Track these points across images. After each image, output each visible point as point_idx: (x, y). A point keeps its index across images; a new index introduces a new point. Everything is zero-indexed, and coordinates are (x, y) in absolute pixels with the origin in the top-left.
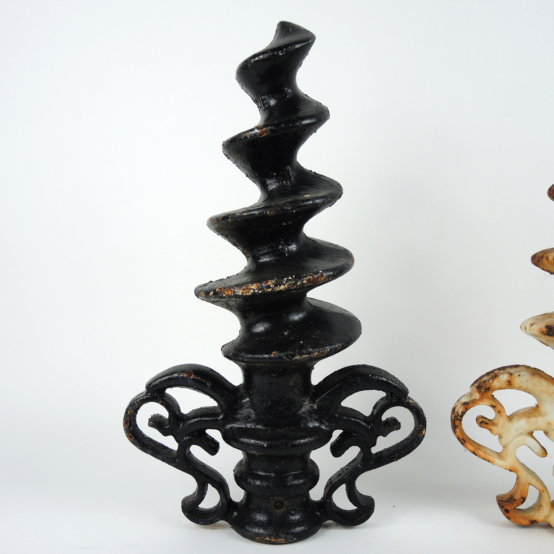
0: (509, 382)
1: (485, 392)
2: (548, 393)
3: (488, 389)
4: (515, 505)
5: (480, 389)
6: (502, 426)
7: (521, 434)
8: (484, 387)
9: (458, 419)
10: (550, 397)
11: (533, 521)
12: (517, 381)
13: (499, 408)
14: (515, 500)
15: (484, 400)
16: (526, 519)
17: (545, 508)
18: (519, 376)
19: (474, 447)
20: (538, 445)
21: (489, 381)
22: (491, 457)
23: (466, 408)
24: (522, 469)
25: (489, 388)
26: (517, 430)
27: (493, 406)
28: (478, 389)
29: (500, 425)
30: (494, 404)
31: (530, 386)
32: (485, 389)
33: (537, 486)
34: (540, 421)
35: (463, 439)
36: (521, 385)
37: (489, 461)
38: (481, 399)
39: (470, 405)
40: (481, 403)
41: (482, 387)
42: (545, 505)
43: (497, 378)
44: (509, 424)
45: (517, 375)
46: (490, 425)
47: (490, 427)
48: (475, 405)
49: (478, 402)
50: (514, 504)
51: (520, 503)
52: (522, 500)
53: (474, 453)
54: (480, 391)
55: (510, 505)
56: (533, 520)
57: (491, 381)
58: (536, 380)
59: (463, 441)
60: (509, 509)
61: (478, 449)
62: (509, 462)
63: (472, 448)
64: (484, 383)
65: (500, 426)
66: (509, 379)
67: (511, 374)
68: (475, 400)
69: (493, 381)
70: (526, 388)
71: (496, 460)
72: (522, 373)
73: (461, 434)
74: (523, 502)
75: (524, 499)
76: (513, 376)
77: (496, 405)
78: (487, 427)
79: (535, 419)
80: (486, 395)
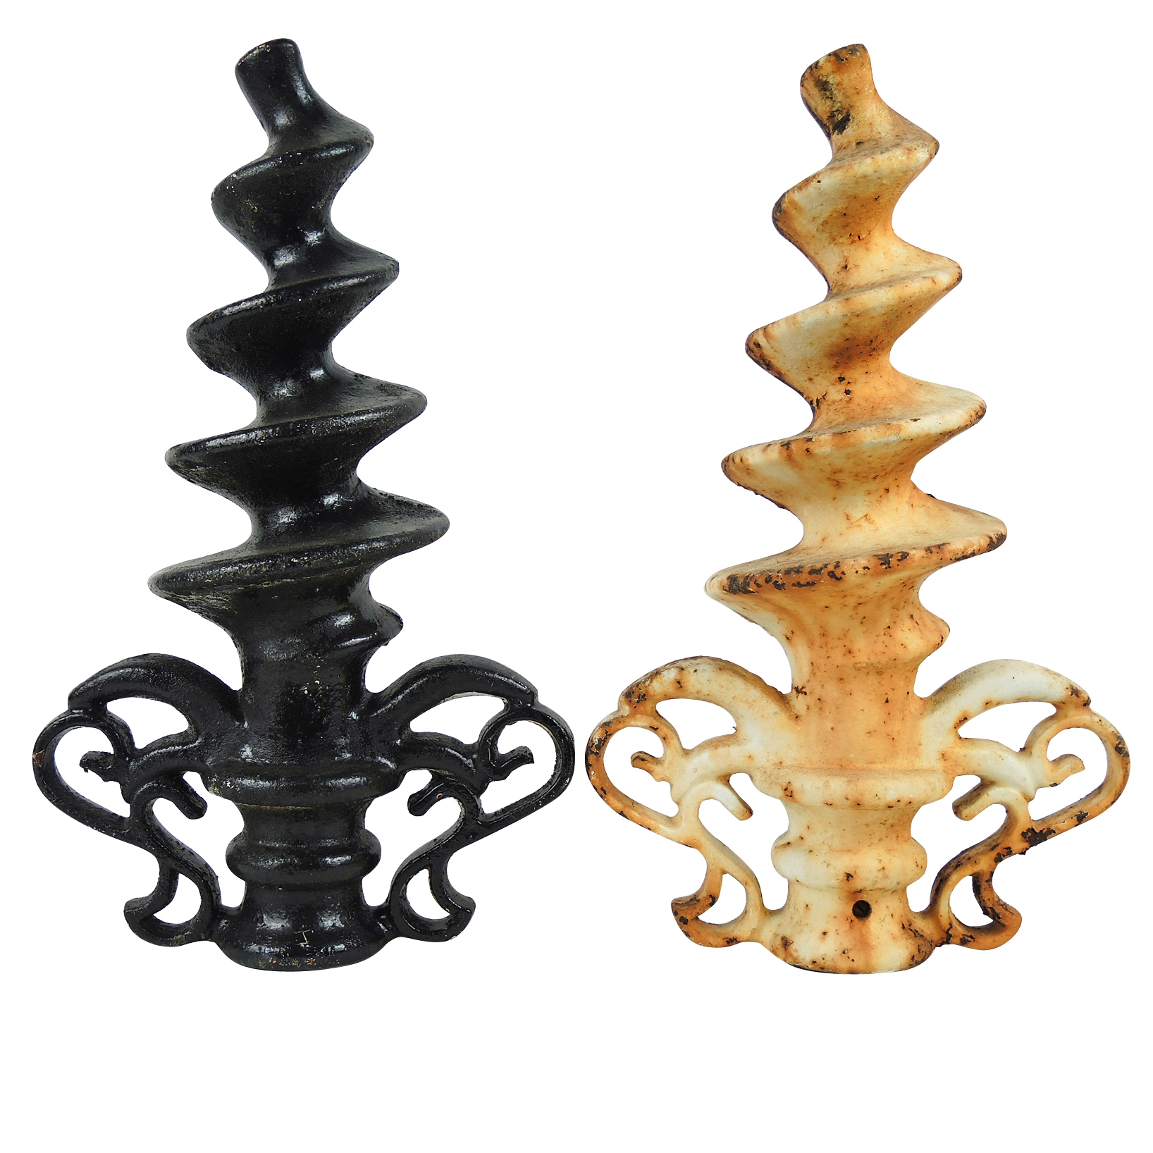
0: (679, 682)
1: (638, 702)
2: (747, 702)
3: (643, 698)
4: (698, 910)
5: (631, 697)
6: (671, 763)
7: (703, 778)
8: (637, 694)
9: (593, 753)
10: (751, 710)
11: (730, 939)
12: (692, 681)
13: (665, 730)
14: (698, 901)
15: (638, 716)
16: (718, 937)
17: (750, 914)
18: (696, 671)
19: (622, 803)
20: (734, 796)
21: (644, 682)
22: (653, 822)
23: (607, 732)
24: (708, 843)
25: (645, 695)
26: (695, 770)
27: (654, 728)
28: (627, 698)
29: (667, 761)
30: (655, 724)
31: (714, 688)
32: (639, 697)
33: (735, 874)
34: (734, 754)
35: (602, 789)
36: (699, 687)
37: (649, 829)
38: (633, 715)
39: (613, 726)
40: (633, 723)
41: (633, 692)
42: (751, 910)
43: (658, 676)
44: (683, 761)
45: (692, 670)
46: (649, 762)
47: (649, 765)
48: (621, 725)
49: (627, 720)
50: (695, 908)
51: (707, 906)
52: (711, 900)
53: (621, 814)
54: (630, 701)
55: (688, 909)
56: (731, 937)
57: (647, 683)
58: (725, 678)
59: (602, 793)
60: (688, 917)
61: (629, 807)
62: (685, 829)
63: (619, 806)
64: (637, 686)
65: (666, 763)
66: (678, 678)
67: (682, 669)
68: (622, 716)
69: (651, 682)
70: (708, 693)
71: (662, 827)
72: (700, 668)
73: (598, 780)
74: (711, 904)
75: (713, 900)
76: (685, 672)
77: (659, 726)
78: (644, 767)
79: (726, 749)
80: (641, 708)
